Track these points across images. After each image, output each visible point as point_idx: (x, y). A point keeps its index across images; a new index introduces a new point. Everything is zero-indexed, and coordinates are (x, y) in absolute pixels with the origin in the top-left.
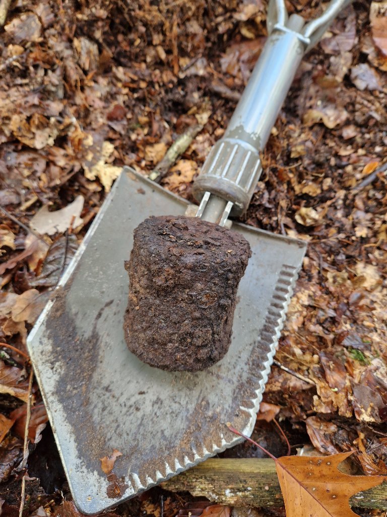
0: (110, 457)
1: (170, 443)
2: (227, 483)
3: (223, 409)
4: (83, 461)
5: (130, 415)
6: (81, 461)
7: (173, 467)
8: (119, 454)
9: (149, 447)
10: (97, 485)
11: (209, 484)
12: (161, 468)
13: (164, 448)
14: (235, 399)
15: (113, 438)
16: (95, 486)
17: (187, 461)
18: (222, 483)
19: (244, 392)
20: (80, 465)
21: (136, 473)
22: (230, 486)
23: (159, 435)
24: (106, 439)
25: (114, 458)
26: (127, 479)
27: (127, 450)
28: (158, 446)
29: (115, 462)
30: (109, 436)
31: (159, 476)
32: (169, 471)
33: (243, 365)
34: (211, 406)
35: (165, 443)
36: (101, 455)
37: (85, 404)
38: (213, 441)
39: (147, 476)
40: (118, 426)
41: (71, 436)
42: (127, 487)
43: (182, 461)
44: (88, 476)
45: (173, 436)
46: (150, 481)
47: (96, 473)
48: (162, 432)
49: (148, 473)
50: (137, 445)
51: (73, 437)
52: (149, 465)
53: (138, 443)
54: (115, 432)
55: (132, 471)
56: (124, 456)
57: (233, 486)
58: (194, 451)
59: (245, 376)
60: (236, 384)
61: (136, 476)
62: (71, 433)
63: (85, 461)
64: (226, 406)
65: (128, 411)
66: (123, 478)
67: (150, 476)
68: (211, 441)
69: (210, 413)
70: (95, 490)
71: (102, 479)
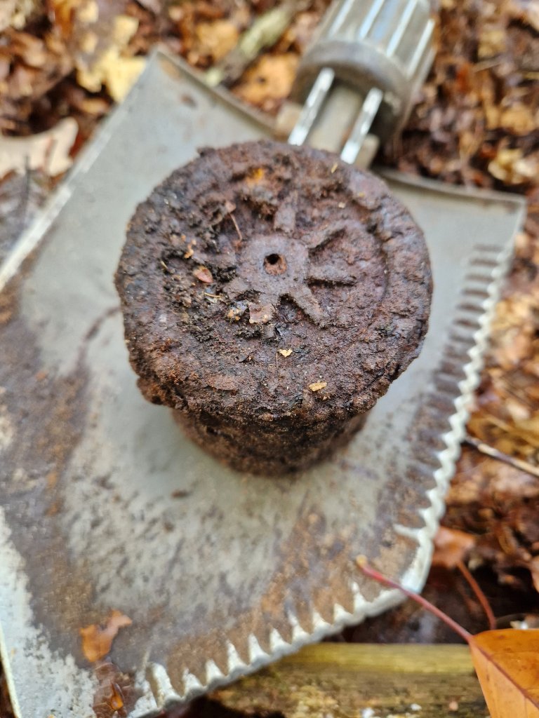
0: (104, 627)
1: (239, 601)
2: (367, 696)
3: (356, 531)
4: (43, 634)
5: (152, 538)
6: (38, 632)
7: (244, 654)
8: (124, 621)
9: (192, 607)
10: (71, 687)
11: (325, 697)
12: (218, 655)
13: (225, 612)
14: (382, 510)
15: (113, 587)
16: (67, 689)
17: (277, 641)
18: (355, 695)
19: (403, 496)
20: (35, 642)
21: (161, 664)
22: (373, 702)
23: (215, 583)
24: (98, 588)
25: (112, 631)
26: (140, 676)
27: (143, 612)
28: (211, 608)
29: (116, 638)
30: (103, 581)
31: (213, 672)
32: (235, 662)
33: (398, 442)
34: (329, 523)
35: (228, 601)
36: (84, 623)
37: (54, 509)
38: (335, 599)
39: (186, 671)
40: (125, 562)
41: (18, 578)
42: (140, 694)
43: (265, 641)
44: (52, 666)
45: (246, 586)
46: (192, 683)
47: (70, 660)
48: (223, 577)
49: (188, 664)
50: (166, 604)
51: (24, 580)
52: (192, 647)
53: (168, 599)
54: (118, 572)
55: (154, 659)
56: (135, 625)
57: (381, 701)
58: (293, 620)
59: (403, 463)
60: (384, 478)
61: (160, 672)
62: (18, 571)
63: (48, 633)
64: (364, 526)
65: (147, 530)
66: (132, 675)
67: (192, 671)
68: (330, 598)
69: (328, 539)
70: (66, 698)
71: (85, 674)
